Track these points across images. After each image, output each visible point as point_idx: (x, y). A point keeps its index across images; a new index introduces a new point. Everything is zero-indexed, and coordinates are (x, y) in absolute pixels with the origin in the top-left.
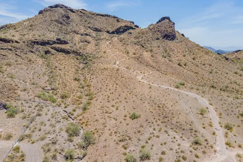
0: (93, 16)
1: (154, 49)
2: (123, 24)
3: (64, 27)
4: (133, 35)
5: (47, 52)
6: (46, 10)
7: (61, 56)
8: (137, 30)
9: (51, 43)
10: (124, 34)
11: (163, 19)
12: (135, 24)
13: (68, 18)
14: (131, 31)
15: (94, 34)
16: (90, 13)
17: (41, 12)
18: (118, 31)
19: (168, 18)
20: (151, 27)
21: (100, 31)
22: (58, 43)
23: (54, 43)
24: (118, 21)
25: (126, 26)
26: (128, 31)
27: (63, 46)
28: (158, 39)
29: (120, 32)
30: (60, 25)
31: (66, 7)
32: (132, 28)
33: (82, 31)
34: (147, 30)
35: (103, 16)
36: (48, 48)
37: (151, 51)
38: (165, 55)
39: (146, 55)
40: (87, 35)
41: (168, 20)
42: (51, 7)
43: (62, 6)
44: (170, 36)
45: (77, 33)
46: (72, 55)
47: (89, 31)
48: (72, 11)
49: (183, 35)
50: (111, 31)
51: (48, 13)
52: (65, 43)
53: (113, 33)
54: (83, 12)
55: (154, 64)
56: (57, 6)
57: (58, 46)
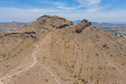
0: (57, 19)
3: (41, 25)
4: (66, 29)
5: (27, 37)
6: (39, 18)
9: (30, 33)
11: (83, 21)
13: (45, 21)
14: (67, 27)
15: (51, 28)
21: (54, 27)
25: (65, 25)
26: (65, 27)
28: (73, 32)
29: (61, 28)
31: (47, 16)
32: (68, 25)
35: (60, 19)
40: (47, 29)
42: (42, 17)
45: (44, 28)
46: (33, 38)
51: (39, 20)
52: (35, 33)
53: (58, 28)
54: (55, 17)
56: (44, 16)
57: (32, 34)
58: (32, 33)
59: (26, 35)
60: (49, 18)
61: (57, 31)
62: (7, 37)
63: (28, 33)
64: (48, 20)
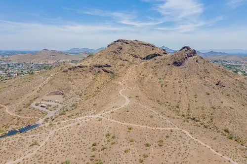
0: (139, 45)
2: (154, 52)
3: (116, 55)
4: (156, 61)
5: (99, 72)
6: (112, 44)
7: (104, 74)
8: (163, 56)
10: (151, 60)
11: (184, 48)
13: (121, 49)
15: (132, 59)
16: (139, 43)
17: (109, 46)
21: (137, 57)
24: (153, 49)
25: (155, 54)
26: (155, 58)
28: (169, 65)
29: (149, 58)
30: (114, 54)
31: (123, 41)
32: (159, 55)
33: (125, 58)
34: (169, 57)
35: (146, 45)
36: (101, 69)
39: (149, 77)
40: (126, 60)
41: (186, 49)
42: (115, 42)
43: (121, 41)
44: (178, 63)
45: (121, 60)
46: (109, 74)
47: (130, 57)
51: (112, 46)
52: (110, 66)
53: (144, 59)
54: (135, 42)
56: (118, 41)
57: (105, 68)
58: (104, 66)
59: (97, 69)
60: (127, 43)
61: (143, 63)
62: (72, 71)
63: (100, 67)
64: (126, 48)
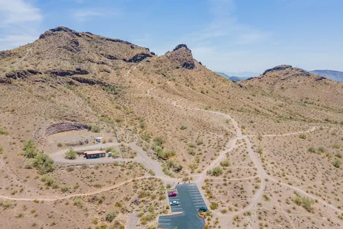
0: (102, 41)
1: (177, 78)
2: (139, 52)
4: (152, 64)
5: (70, 83)
6: (48, 34)
7: (86, 87)
8: (154, 58)
9: (71, 73)
10: (142, 62)
11: (180, 46)
12: (151, 51)
13: (77, 43)
14: (148, 58)
15: (110, 62)
16: (98, 37)
17: (42, 37)
18: (136, 59)
19: (185, 46)
20: (169, 55)
21: (116, 59)
22: (79, 73)
23: (75, 73)
24: (132, 47)
27: (85, 77)
28: (178, 68)
29: (138, 60)
30: (70, 52)
31: (71, 31)
32: (148, 56)
33: (97, 59)
34: (165, 58)
35: (114, 41)
36: (69, 78)
37: (174, 80)
38: (188, 84)
39: (171, 84)
40: (103, 63)
41: (185, 48)
42: (54, 30)
43: (66, 30)
44: (189, 65)
45: (93, 62)
46: (98, 86)
47: (103, 59)
48: (77, 34)
49: (200, 63)
50: (128, 59)
51: (51, 38)
52: (86, 73)
53: (130, 61)
54: (90, 36)
55: (180, 93)
56: (59, 29)
60: (78, 36)
63: (63, 74)
